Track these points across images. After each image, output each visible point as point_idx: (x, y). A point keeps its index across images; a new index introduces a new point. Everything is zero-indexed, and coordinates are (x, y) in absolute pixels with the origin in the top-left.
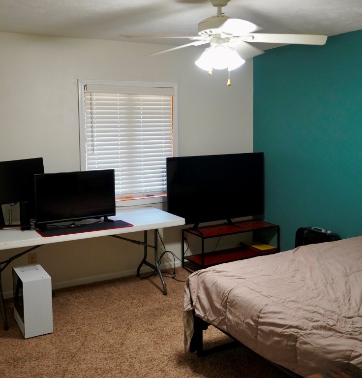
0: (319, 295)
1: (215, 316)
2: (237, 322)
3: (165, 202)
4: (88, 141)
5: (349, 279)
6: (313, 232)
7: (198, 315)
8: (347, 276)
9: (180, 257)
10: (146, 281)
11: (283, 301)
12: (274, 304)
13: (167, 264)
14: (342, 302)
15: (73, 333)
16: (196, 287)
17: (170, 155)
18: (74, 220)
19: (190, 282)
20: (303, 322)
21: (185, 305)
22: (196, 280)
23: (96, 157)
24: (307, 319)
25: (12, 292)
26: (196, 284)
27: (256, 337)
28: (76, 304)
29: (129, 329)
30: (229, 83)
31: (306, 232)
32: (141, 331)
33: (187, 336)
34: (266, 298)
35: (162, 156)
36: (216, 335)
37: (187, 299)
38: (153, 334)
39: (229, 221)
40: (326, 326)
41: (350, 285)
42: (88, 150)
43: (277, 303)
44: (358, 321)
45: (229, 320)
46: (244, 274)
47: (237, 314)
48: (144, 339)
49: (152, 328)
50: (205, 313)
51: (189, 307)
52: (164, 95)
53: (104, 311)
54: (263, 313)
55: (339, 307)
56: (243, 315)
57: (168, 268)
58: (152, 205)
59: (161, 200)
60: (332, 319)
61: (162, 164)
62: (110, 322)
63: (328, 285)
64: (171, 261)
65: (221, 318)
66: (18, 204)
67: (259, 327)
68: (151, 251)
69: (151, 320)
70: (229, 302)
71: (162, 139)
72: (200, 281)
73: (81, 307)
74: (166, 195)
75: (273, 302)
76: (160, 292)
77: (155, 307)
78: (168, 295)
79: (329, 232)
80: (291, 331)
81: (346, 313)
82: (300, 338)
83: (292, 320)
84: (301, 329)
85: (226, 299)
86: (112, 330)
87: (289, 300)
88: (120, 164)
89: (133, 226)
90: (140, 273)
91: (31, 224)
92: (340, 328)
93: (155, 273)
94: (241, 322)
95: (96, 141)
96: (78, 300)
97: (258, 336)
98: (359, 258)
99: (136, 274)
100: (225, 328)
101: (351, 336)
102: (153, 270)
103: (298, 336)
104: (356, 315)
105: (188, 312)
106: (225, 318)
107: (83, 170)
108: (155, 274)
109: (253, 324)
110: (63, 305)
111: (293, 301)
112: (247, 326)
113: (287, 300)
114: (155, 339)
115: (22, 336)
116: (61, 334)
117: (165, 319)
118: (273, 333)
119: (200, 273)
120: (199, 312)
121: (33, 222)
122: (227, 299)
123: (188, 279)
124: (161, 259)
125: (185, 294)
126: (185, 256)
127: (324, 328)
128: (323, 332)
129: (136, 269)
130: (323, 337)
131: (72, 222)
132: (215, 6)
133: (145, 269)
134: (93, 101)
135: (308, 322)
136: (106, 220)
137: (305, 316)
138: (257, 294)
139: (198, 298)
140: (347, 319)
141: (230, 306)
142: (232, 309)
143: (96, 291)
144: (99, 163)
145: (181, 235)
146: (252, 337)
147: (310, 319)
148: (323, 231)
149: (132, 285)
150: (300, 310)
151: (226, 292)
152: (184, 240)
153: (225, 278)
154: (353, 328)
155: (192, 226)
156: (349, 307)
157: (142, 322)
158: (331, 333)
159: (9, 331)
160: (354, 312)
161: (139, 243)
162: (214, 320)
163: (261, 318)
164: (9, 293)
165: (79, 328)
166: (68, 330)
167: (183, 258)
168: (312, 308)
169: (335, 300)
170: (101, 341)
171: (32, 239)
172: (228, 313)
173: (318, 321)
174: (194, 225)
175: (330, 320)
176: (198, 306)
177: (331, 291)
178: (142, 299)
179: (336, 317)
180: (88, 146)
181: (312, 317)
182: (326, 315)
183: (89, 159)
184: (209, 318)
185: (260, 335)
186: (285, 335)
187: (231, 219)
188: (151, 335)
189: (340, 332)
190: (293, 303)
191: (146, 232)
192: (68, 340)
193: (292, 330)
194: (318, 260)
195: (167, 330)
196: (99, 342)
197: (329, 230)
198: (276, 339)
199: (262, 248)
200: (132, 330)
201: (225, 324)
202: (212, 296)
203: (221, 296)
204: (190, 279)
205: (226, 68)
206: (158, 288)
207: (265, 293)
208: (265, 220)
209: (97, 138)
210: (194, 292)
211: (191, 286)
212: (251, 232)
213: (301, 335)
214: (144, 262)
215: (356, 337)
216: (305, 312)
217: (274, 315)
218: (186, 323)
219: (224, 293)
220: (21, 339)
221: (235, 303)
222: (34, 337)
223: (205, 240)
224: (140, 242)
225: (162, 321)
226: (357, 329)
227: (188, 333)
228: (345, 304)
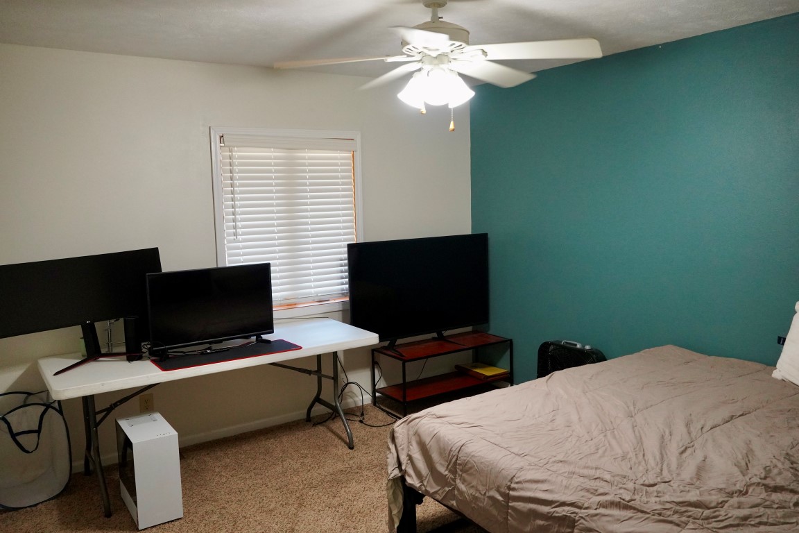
0: (598, 449)
1: (438, 485)
2: (474, 496)
3: (347, 310)
4: (228, 221)
5: (635, 420)
6: (563, 347)
7: (410, 484)
8: (632, 417)
9: (370, 390)
10: (321, 429)
11: (544, 461)
12: (532, 467)
13: (350, 400)
14: (634, 459)
15: (215, 517)
16: (405, 441)
17: (352, 240)
18: (210, 343)
19: (395, 435)
20: (582, 497)
21: (390, 469)
22: (405, 431)
23: (241, 245)
24: (588, 491)
25: (116, 454)
26: (406, 436)
27: (506, 519)
28: (217, 470)
29: (300, 505)
30: (452, 126)
31: (552, 347)
32: (320, 508)
33: (394, 517)
34: (517, 457)
35: (340, 241)
36: (433, 508)
37: (392, 460)
38: (337, 512)
39: (440, 335)
40: (619, 502)
41: (639, 432)
42: (229, 235)
43: (536, 465)
44: (665, 491)
45: (461, 493)
46: (480, 419)
47: (474, 483)
48: (326, 521)
49: (335, 502)
50: (422, 482)
51: (396, 473)
52: (341, 150)
53: (262, 479)
54: (517, 483)
55: (631, 468)
56: (483, 485)
57: (352, 406)
58: (326, 315)
59: (339, 308)
60: (625, 489)
61: (340, 253)
62: (271, 495)
63: (609, 433)
64: (357, 396)
65: (447, 489)
66: (122, 320)
67: (510, 504)
68: (327, 384)
69: (334, 490)
70: (460, 464)
71: (339, 216)
72: (411, 433)
73: (224, 474)
74: (348, 299)
75: (530, 465)
76: (343, 444)
77: (338, 468)
78: (355, 449)
79: (587, 347)
80: (564, 511)
81: (644, 478)
82: (580, 521)
83: (564, 493)
84: (580, 508)
85: (454, 460)
86: (275, 508)
87: (553, 459)
88: (277, 255)
89: (301, 348)
90: (311, 416)
91: (144, 350)
92: (642, 504)
93: (334, 414)
94: (480, 496)
95: (240, 221)
96: (218, 464)
97: (509, 518)
98: (643, 388)
99: (305, 417)
100: (455, 504)
101: (661, 518)
102: (330, 411)
103: (577, 518)
104: (659, 480)
105: (395, 480)
106: (454, 489)
107: (220, 265)
108: (333, 417)
109: (500, 498)
110: (196, 471)
111: (561, 462)
112: (490, 502)
113: (551, 460)
114: (342, 521)
115: (134, 525)
116: (195, 519)
117: (354, 487)
118: (535, 514)
119: (410, 419)
120: (412, 480)
121: (145, 347)
122: (457, 459)
123: (393, 430)
124: (341, 393)
125: (388, 452)
126: (377, 387)
127: (616, 506)
128: (616, 512)
129: (306, 411)
130: (618, 520)
131: (208, 346)
132: (427, 6)
133: (319, 409)
134: (234, 161)
135: (591, 496)
136: (260, 340)
137: (584, 486)
138: (505, 452)
139: (410, 458)
140: (648, 488)
141: (461, 471)
142: (464, 475)
143: (246, 447)
144: (245, 254)
145: (372, 357)
146: (499, 518)
147: (592, 491)
148: (579, 346)
149: (301, 435)
150: (574, 476)
151: (454, 449)
152: (374, 364)
153: (450, 427)
154: (661, 503)
155: (386, 343)
156: (646, 467)
157: (320, 494)
158: (629, 513)
159: (113, 518)
160: (655, 475)
161: (309, 372)
162: (436, 492)
163: (514, 489)
164: (110, 456)
165: (224, 508)
166: (206, 512)
167: (374, 391)
168: (592, 472)
169: (624, 457)
170: (259, 527)
171: (146, 373)
172: (458, 481)
173: (606, 494)
174: (388, 342)
175: (622, 491)
176: (410, 471)
177: (614, 443)
178: (318, 457)
179: (630, 485)
180: (228, 228)
181: (596, 488)
182: (615, 483)
183: (230, 249)
184: (428, 489)
185: (512, 516)
186: (555, 517)
187: (443, 332)
188: (336, 513)
189: (642, 512)
190: (560, 464)
191: (319, 357)
192: (207, 528)
193: (567, 508)
194: (585, 393)
195: (359, 505)
196: (257, 530)
197: (587, 345)
198: (541, 522)
199: (489, 372)
200: (305, 507)
201: (454, 497)
202: (433, 456)
203: (447, 455)
204: (396, 429)
205: (445, 103)
206: (340, 438)
207: (515, 450)
208: (491, 332)
209: (241, 216)
210: (403, 449)
211: (398, 441)
212: (471, 351)
213: (582, 517)
214: (317, 399)
215: (670, 519)
216: (582, 479)
217: (534, 486)
218: (392, 497)
219: (451, 451)
220: (133, 530)
221: (470, 465)
222: (153, 527)
223: (406, 364)
224: (311, 371)
225: (350, 489)
226: (668, 506)
227: (395, 512)
228: (640, 463)
